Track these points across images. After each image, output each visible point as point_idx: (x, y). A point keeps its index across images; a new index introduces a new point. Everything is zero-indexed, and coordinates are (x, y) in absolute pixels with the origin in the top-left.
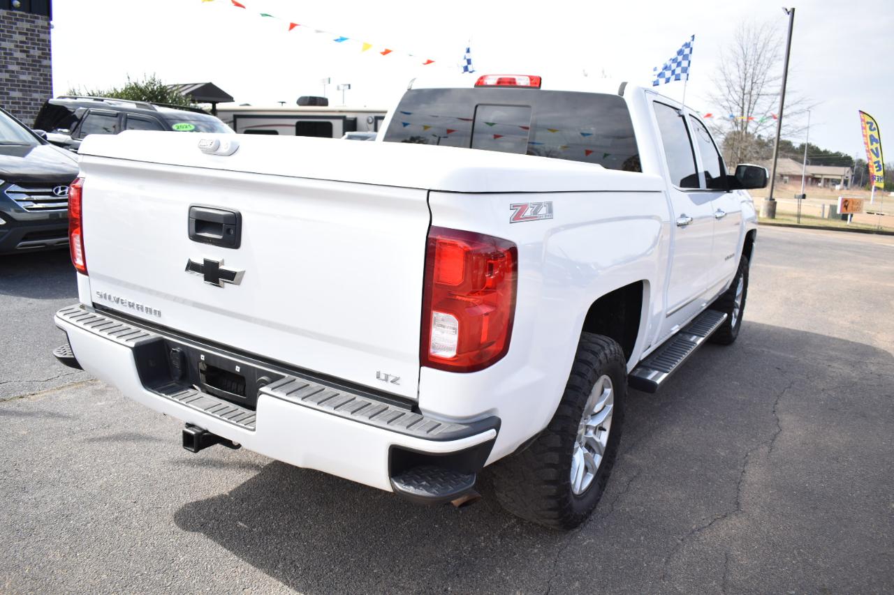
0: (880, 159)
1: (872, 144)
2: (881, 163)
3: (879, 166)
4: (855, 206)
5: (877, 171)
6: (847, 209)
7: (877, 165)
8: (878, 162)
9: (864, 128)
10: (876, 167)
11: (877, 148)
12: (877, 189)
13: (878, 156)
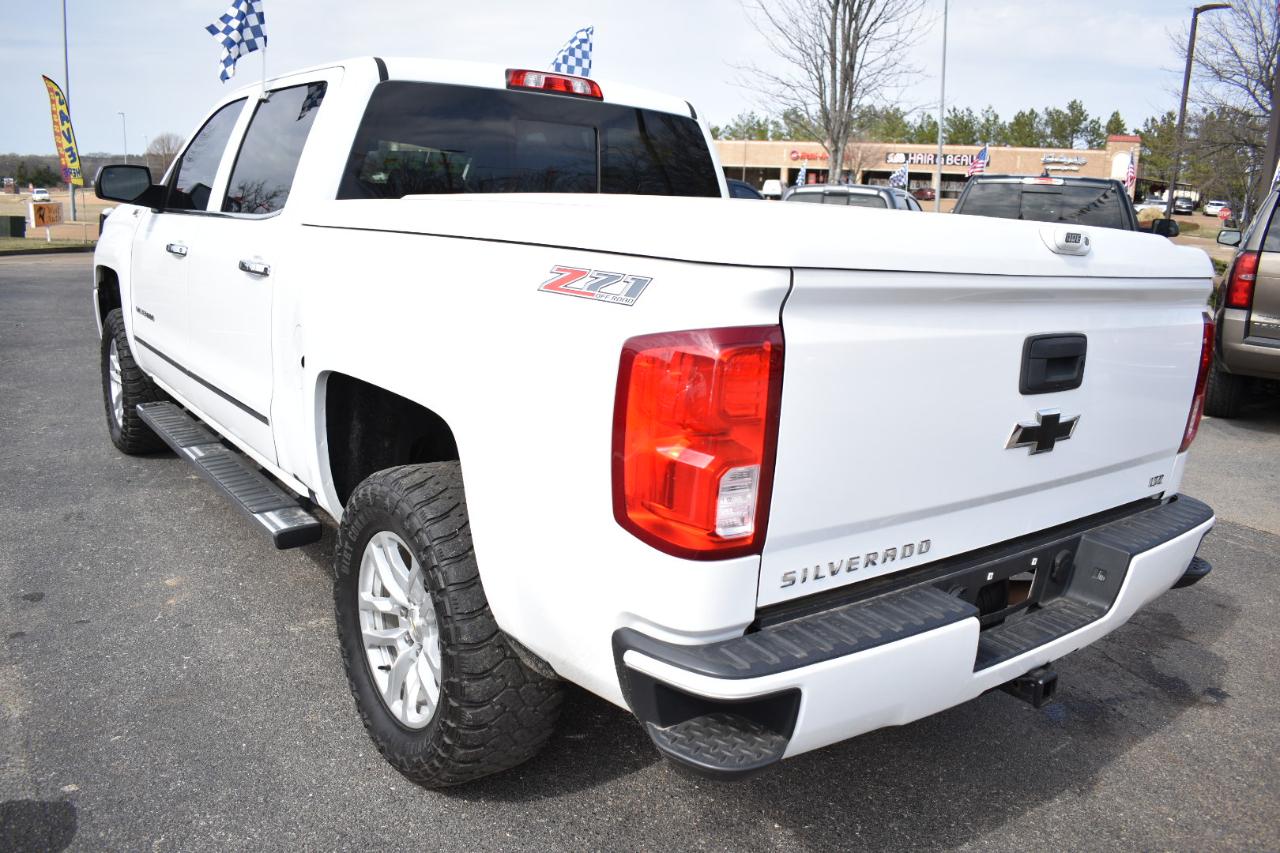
0: (73, 144)
1: (63, 124)
2: (75, 151)
3: (73, 155)
4: (53, 215)
5: (72, 162)
6: (43, 219)
7: (69, 153)
8: (70, 149)
9: (53, 102)
10: (70, 156)
11: (68, 129)
12: (76, 187)
13: (70, 141)
